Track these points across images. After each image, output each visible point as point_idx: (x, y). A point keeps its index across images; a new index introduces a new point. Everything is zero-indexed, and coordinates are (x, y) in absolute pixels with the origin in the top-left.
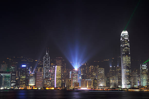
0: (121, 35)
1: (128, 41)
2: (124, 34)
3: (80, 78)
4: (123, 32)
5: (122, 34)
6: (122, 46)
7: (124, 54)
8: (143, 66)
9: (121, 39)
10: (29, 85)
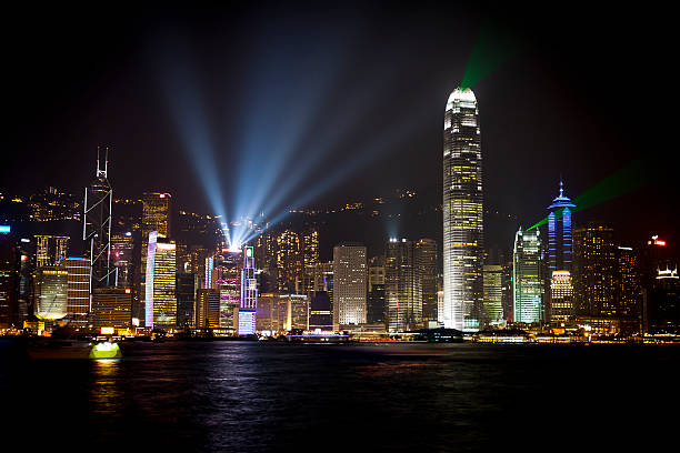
0: (449, 107)
1: (478, 132)
2: (463, 105)
3: (253, 287)
4: (456, 95)
5: (450, 101)
6: (449, 156)
7: (455, 191)
8: (525, 238)
9: (447, 125)
10: (40, 315)
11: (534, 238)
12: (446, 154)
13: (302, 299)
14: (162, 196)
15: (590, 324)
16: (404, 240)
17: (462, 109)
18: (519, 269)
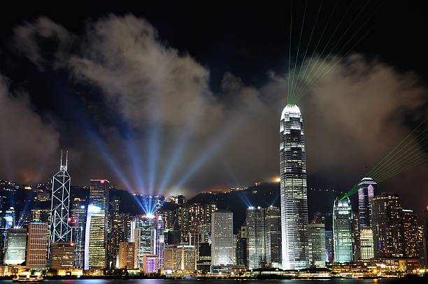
0: (283, 117)
1: (302, 134)
2: (291, 116)
3: (162, 240)
4: (287, 109)
5: (283, 113)
6: (283, 150)
7: (288, 173)
8: (340, 205)
9: (282, 129)
10: (7, 262)
11: (346, 205)
12: (281, 148)
13: (191, 248)
14: (102, 181)
15: (385, 263)
16: (259, 208)
17: (291, 118)
18: (336, 226)
